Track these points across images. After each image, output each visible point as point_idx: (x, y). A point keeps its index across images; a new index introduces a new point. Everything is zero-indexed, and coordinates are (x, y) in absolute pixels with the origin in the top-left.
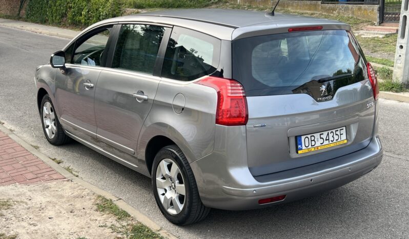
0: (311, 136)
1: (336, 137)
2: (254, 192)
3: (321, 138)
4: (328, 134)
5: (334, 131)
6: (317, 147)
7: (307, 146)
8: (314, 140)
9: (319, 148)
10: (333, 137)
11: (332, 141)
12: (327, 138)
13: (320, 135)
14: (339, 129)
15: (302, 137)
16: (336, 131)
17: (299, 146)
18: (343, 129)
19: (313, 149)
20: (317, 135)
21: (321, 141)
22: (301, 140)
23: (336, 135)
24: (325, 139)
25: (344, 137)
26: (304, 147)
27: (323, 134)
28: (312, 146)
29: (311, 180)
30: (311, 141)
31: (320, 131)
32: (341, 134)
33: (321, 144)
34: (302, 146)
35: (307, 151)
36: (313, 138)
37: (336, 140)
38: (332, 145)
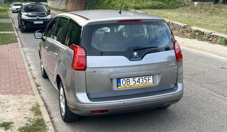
0: (127, 79)
1: (145, 81)
2: (88, 106)
3: (134, 81)
4: (139, 79)
5: (144, 77)
6: (131, 86)
7: (124, 84)
8: (129, 82)
9: (132, 86)
10: (143, 80)
11: (141, 83)
12: (139, 81)
13: (133, 79)
14: (147, 77)
15: (121, 79)
16: (145, 78)
17: (119, 84)
18: (150, 77)
19: (128, 87)
20: (131, 79)
21: (134, 82)
22: (120, 81)
23: (145, 80)
24: (136, 82)
25: (151, 81)
26: (122, 85)
27: (135, 79)
28: (127, 84)
29: (124, 103)
30: (127, 82)
31: (134, 77)
32: (148, 80)
33: (134, 84)
34: (121, 84)
35: (124, 87)
36: (128, 81)
37: (145, 83)
38: (141, 85)
